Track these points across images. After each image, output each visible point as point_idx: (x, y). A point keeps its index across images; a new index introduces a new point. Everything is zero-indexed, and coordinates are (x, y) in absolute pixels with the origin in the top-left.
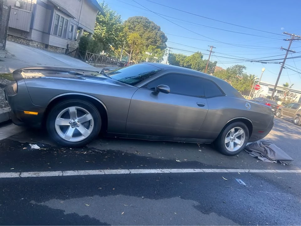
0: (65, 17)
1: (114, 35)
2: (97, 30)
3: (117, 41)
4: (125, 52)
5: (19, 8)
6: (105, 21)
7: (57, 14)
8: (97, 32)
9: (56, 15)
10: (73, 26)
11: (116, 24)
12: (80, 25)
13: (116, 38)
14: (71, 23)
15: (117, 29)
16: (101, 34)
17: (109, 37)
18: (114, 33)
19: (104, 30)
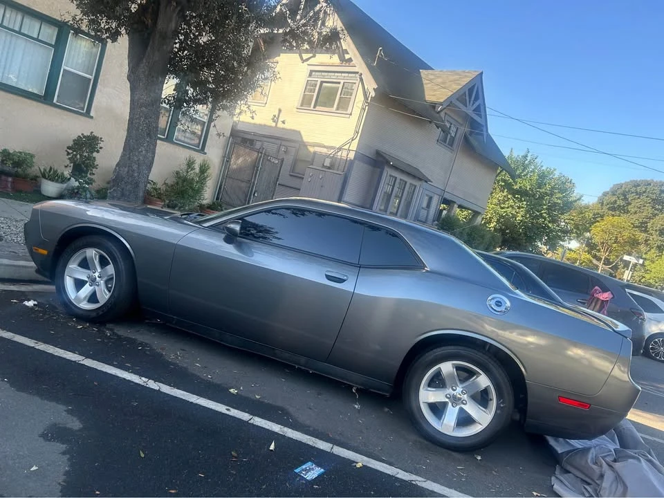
0: (409, 181)
1: (545, 219)
2: (508, 208)
3: (551, 231)
4: (591, 262)
5: (329, 168)
6: (526, 190)
7: (390, 176)
8: (505, 212)
9: (388, 177)
10: (430, 199)
11: (552, 195)
12: (447, 196)
13: (550, 225)
14: (427, 192)
15: (555, 204)
16: (514, 216)
17: (532, 223)
18: (545, 215)
19: (523, 208)
